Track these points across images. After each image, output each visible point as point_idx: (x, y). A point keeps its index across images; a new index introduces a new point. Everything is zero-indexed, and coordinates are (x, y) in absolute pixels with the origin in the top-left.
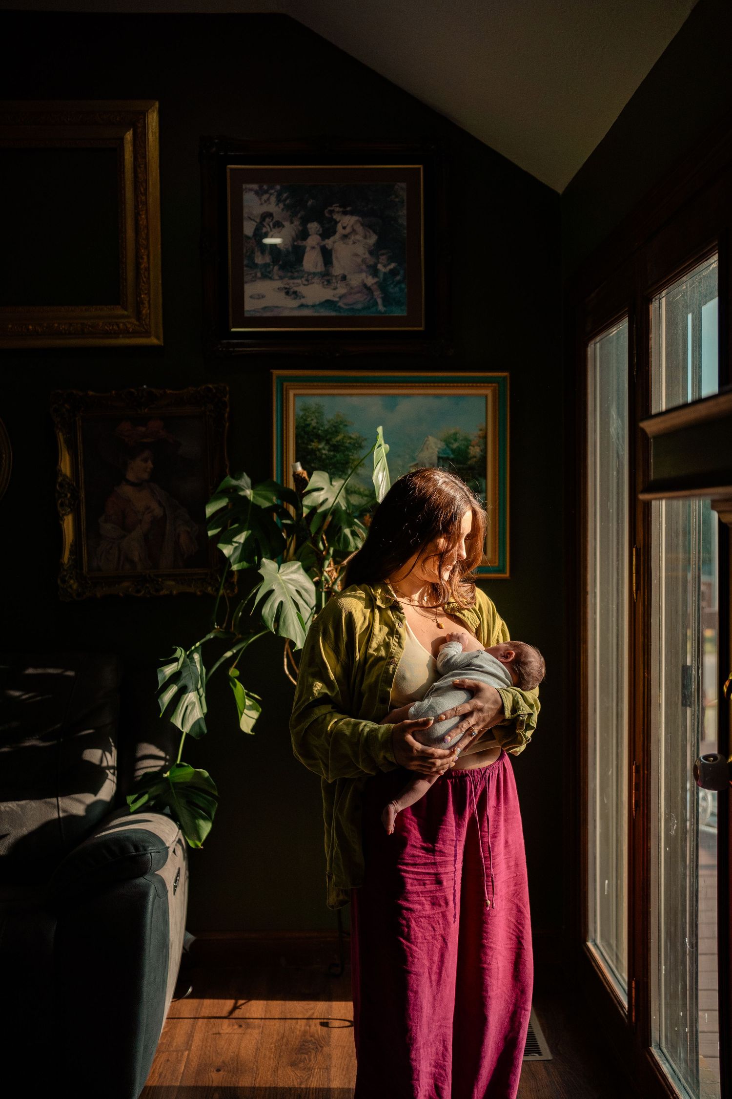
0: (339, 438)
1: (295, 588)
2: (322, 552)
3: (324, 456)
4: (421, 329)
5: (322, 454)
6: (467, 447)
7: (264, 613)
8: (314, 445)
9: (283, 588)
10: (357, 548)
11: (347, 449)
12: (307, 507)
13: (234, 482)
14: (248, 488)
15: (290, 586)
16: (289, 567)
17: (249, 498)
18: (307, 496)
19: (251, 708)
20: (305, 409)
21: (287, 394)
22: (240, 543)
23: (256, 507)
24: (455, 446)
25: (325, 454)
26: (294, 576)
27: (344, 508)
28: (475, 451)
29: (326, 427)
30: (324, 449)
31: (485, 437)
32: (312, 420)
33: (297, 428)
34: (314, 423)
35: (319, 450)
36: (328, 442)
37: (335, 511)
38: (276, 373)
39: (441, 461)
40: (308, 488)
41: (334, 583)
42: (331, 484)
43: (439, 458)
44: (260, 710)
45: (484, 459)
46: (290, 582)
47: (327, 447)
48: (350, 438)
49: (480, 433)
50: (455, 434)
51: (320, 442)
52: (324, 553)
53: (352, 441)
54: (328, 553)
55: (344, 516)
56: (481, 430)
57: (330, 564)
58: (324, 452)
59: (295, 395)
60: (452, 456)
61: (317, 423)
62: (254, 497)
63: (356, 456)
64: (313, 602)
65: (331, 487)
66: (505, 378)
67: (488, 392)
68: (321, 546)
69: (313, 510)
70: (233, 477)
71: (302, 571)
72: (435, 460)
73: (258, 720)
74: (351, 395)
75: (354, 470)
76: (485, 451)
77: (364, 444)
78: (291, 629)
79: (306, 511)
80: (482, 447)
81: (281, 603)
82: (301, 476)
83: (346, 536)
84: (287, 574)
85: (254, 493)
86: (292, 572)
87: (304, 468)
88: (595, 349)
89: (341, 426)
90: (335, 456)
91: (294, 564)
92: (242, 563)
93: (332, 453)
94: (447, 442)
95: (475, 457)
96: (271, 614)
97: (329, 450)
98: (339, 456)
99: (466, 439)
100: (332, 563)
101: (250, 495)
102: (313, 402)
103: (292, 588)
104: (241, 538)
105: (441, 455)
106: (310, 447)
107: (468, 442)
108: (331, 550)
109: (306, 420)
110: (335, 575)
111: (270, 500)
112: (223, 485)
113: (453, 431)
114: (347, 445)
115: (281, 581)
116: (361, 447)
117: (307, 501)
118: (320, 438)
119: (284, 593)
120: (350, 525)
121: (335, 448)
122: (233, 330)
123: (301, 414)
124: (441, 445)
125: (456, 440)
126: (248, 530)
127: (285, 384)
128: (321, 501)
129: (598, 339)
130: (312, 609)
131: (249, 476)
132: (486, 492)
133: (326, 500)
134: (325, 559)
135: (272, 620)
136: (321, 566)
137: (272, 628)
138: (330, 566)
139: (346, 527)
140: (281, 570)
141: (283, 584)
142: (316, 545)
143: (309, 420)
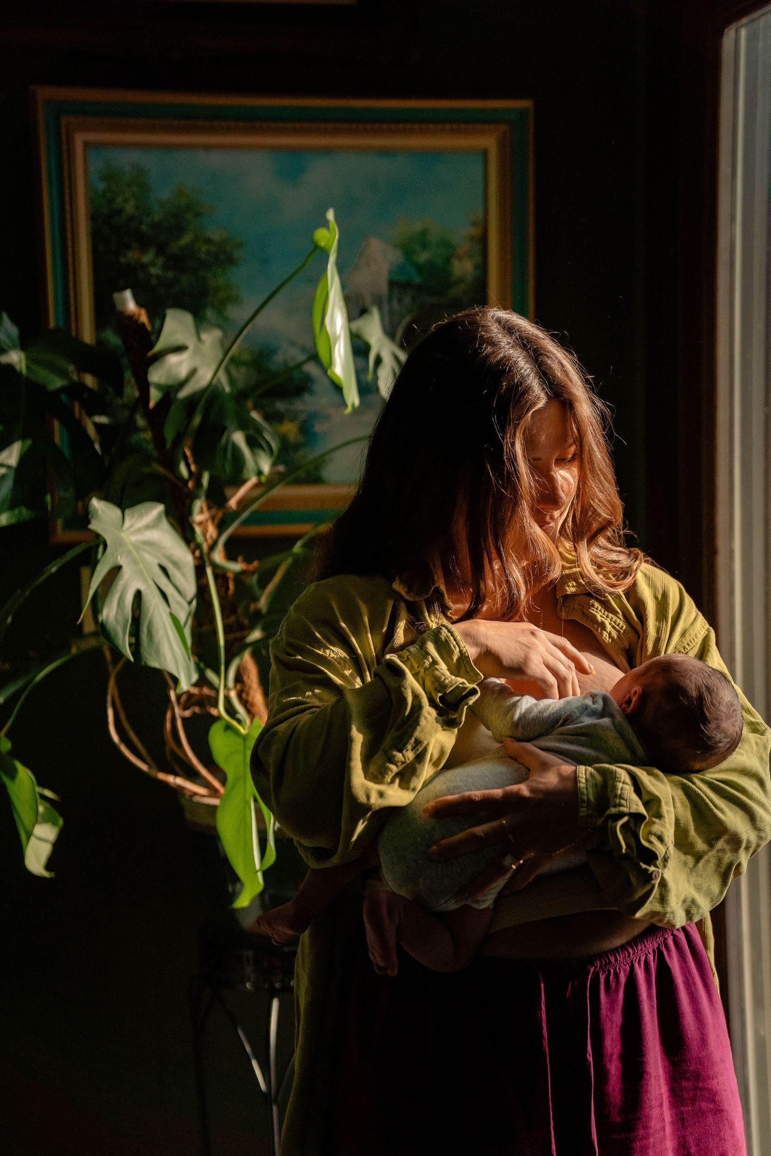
0: (186, 240)
1: (156, 561)
2: (185, 482)
3: (154, 281)
5: (149, 276)
6: (448, 260)
7: (108, 617)
8: (132, 256)
9: (135, 562)
10: (260, 473)
11: (204, 265)
12: (159, 387)
14: (14, 347)
15: (147, 556)
16: (141, 516)
17: (18, 368)
18: (156, 364)
19: (46, 820)
20: (110, 176)
21: (70, 142)
22: (9, 467)
23: (36, 389)
24: (423, 257)
25: (157, 277)
26: (153, 535)
27: (227, 389)
28: (464, 268)
29: (157, 218)
30: (153, 264)
31: (483, 240)
32: (126, 201)
33: (93, 217)
34: (130, 208)
35: (144, 267)
36: (161, 249)
37: (211, 394)
38: (44, 93)
39: (396, 291)
40: (159, 346)
41: (212, 548)
42: (199, 339)
43: (392, 284)
44: (61, 822)
45: (481, 284)
46: (146, 547)
47: (160, 261)
48: (209, 241)
49: (476, 232)
50: (424, 233)
51: (143, 249)
52: (190, 484)
53: (213, 249)
54: (198, 483)
55: (230, 407)
56: (474, 224)
57: (202, 509)
58: (153, 271)
59: (86, 145)
60: (417, 279)
61: (137, 207)
62: (28, 367)
63: (221, 281)
64: (191, 588)
65: (200, 346)
66: (523, 113)
67: (489, 142)
68: (183, 471)
69: (170, 391)
71: (165, 524)
72: (383, 286)
73: (58, 846)
74: (207, 147)
75: (220, 308)
76: (483, 267)
77: (237, 254)
78: (165, 649)
79: (155, 396)
80: (478, 259)
81: (138, 595)
82: (137, 321)
83: (236, 450)
84: (139, 530)
85: (28, 358)
86: (148, 527)
87: (138, 303)
88: (736, 42)
89: (188, 216)
90: (177, 281)
91: (151, 509)
92: (16, 511)
93: (170, 274)
94: (408, 251)
95: (461, 280)
96: (121, 620)
97: (165, 268)
98: (186, 280)
99: (445, 243)
100: (205, 509)
101: (20, 361)
102: (126, 160)
103: (153, 561)
104: (10, 454)
105: (396, 278)
106: (123, 260)
107: (450, 252)
108: (205, 479)
109: (112, 201)
110: (212, 531)
111: (63, 374)
113: (418, 227)
114: (203, 256)
115: (131, 547)
116: (230, 261)
117: (157, 376)
118: (144, 243)
119: (140, 573)
120: (245, 424)
121: (178, 263)
123: (101, 186)
124: (395, 257)
125: (425, 245)
126: (23, 438)
127: (64, 120)
128: (183, 372)
129: (744, 20)
130: (190, 603)
133: (193, 373)
134: (193, 497)
135: (124, 633)
136: (190, 513)
137: (127, 652)
138: (201, 511)
139: (235, 430)
140: (127, 523)
141: (135, 553)
142: (172, 467)
143: (119, 202)
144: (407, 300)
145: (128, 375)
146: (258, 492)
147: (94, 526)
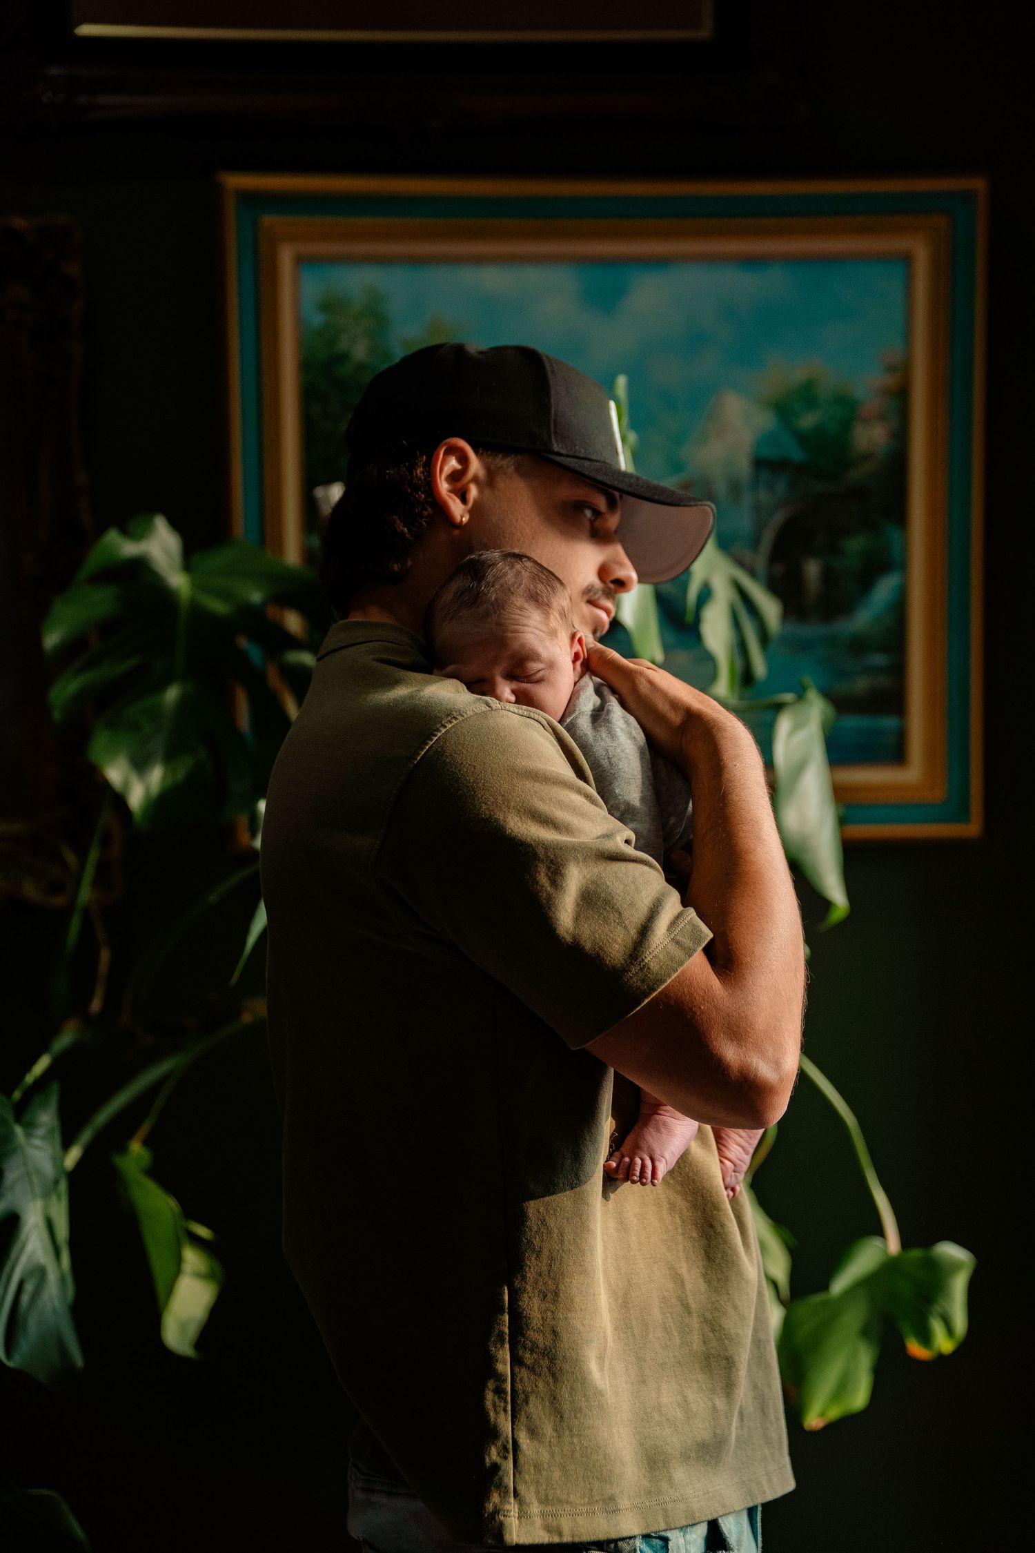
4: (704, 33)
6: (846, 425)
13: (130, 549)
14: (175, 566)
17: (177, 599)
19: (196, 1275)
20: (330, 306)
21: (273, 257)
24: (808, 421)
28: (871, 438)
31: (902, 394)
32: (354, 340)
33: (305, 366)
34: (360, 352)
38: (236, 181)
39: (764, 474)
43: (760, 463)
44: (220, 1276)
45: (897, 464)
49: (890, 380)
50: (809, 384)
56: (891, 369)
59: (297, 260)
60: (797, 454)
62: (191, 592)
66: (970, 196)
67: (917, 245)
70: (125, 532)
72: (743, 466)
74: (478, 260)
76: (901, 437)
80: (896, 423)
85: (194, 583)
94: (784, 409)
95: (867, 457)
99: (842, 400)
101: (183, 586)
105: (765, 453)
107: (849, 412)
109: (333, 341)
112: (94, 560)
113: (799, 375)
122: (87, 30)
123: (318, 320)
124: (764, 421)
125: (810, 404)
127: (265, 222)
131: (176, 524)
132: (903, 566)
143: (343, 344)
144: (781, 487)
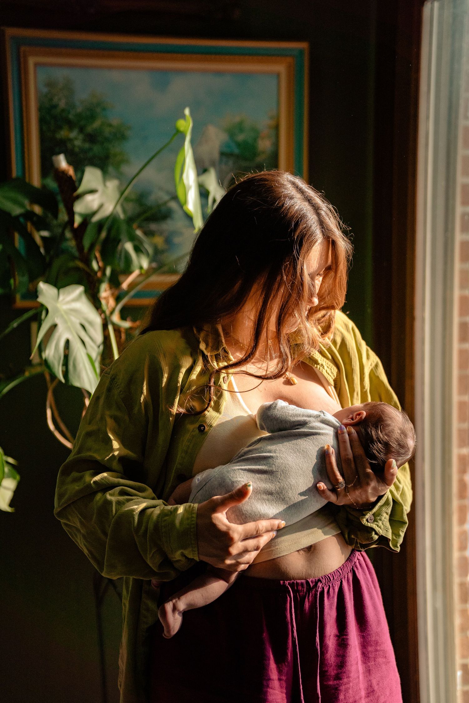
0: (96, 124)
1: (78, 321)
2: (96, 273)
3: (77, 150)
5: (74, 146)
6: (255, 140)
7: (49, 355)
8: (63, 133)
9: (65, 322)
10: (141, 268)
11: (107, 140)
12: (81, 215)
15: (73, 319)
16: (69, 293)
18: (79, 200)
19: (9, 476)
20: (50, 84)
21: (26, 62)
24: (241, 138)
25: (79, 147)
26: (76, 305)
27: (122, 216)
28: (265, 145)
29: (79, 110)
30: (76, 139)
31: (277, 128)
32: (60, 99)
33: (40, 109)
35: (70, 140)
36: (81, 130)
37: (112, 219)
38: (10, 32)
39: (224, 158)
40: (81, 190)
41: (112, 313)
42: (105, 185)
43: (222, 154)
44: (18, 477)
45: (275, 155)
46: (72, 313)
47: (81, 137)
48: (110, 125)
49: (272, 123)
50: (241, 123)
51: (71, 129)
52: (99, 274)
53: (113, 130)
54: (104, 274)
55: (124, 227)
56: (271, 118)
57: (105, 289)
58: (78, 143)
59: (36, 65)
60: (236, 151)
61: (67, 104)
63: (118, 150)
64: (99, 338)
65: (106, 189)
66: (301, 51)
67: (281, 68)
68: (95, 266)
69: (87, 219)
71: (84, 299)
72: (216, 155)
73: (17, 493)
74: (110, 68)
76: (276, 144)
77: (128, 133)
78: (84, 375)
79: (78, 220)
80: (274, 140)
81: (67, 342)
82: (67, 174)
84: (68, 302)
86: (74, 300)
87: (69, 163)
88: (432, 10)
89: (98, 110)
90: (91, 149)
91: (76, 289)
93: (87, 145)
94: (231, 133)
95: (263, 152)
96: (57, 357)
97: (84, 141)
98: (97, 149)
99: (253, 130)
100: (108, 288)
102: (60, 74)
103: (76, 321)
105: (224, 150)
106: (58, 136)
107: (256, 135)
108: (108, 271)
109: (51, 100)
110: (112, 302)
111: (22, 205)
113: (237, 119)
114: (107, 134)
115: (63, 313)
116: (124, 137)
117: (79, 208)
118: (71, 125)
119: (68, 329)
120: (133, 238)
121: (92, 138)
123: (45, 90)
124: (224, 137)
125: (241, 130)
127: (23, 49)
128: (95, 206)
130: (99, 347)
133: (101, 206)
134: (100, 281)
135: (59, 365)
136: (98, 291)
137: (60, 376)
138: (106, 291)
139: (126, 242)
140: (61, 298)
141: (65, 317)
142: (88, 263)
143: (55, 100)
144: (231, 163)
145: (62, 207)
146: (141, 279)
147: (41, 299)
